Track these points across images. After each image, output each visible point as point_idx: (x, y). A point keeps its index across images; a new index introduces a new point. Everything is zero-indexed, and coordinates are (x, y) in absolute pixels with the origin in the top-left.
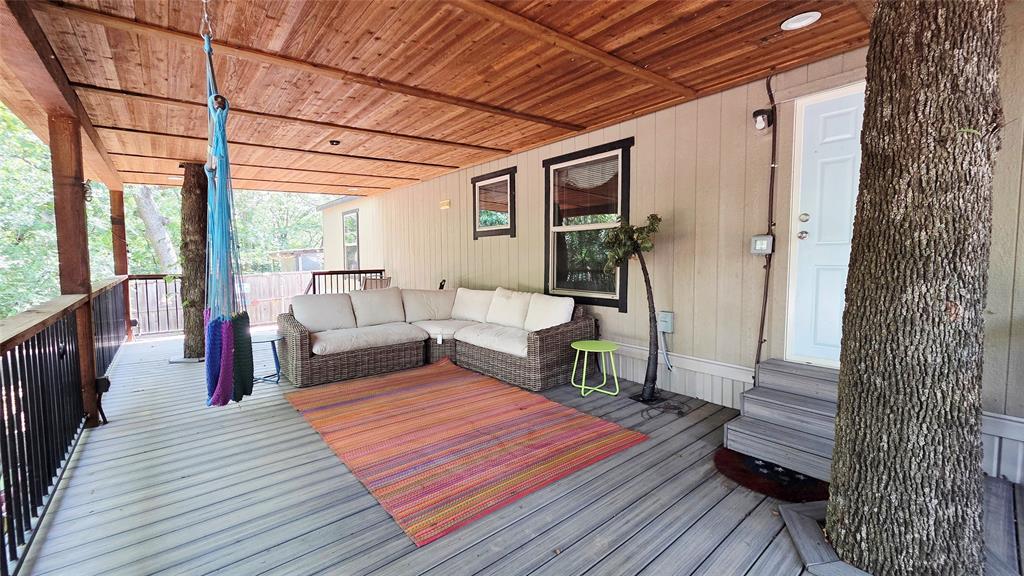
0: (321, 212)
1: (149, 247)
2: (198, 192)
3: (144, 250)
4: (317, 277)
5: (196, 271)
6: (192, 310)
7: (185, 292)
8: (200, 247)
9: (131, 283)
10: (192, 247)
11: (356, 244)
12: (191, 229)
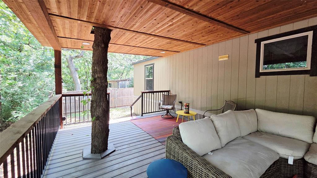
0: (133, 66)
1: (71, 78)
2: (103, 46)
3: (69, 79)
4: (144, 94)
5: (101, 96)
6: (97, 122)
7: (93, 110)
8: (103, 81)
9: (63, 98)
10: (98, 81)
11: (152, 78)
12: (98, 69)
